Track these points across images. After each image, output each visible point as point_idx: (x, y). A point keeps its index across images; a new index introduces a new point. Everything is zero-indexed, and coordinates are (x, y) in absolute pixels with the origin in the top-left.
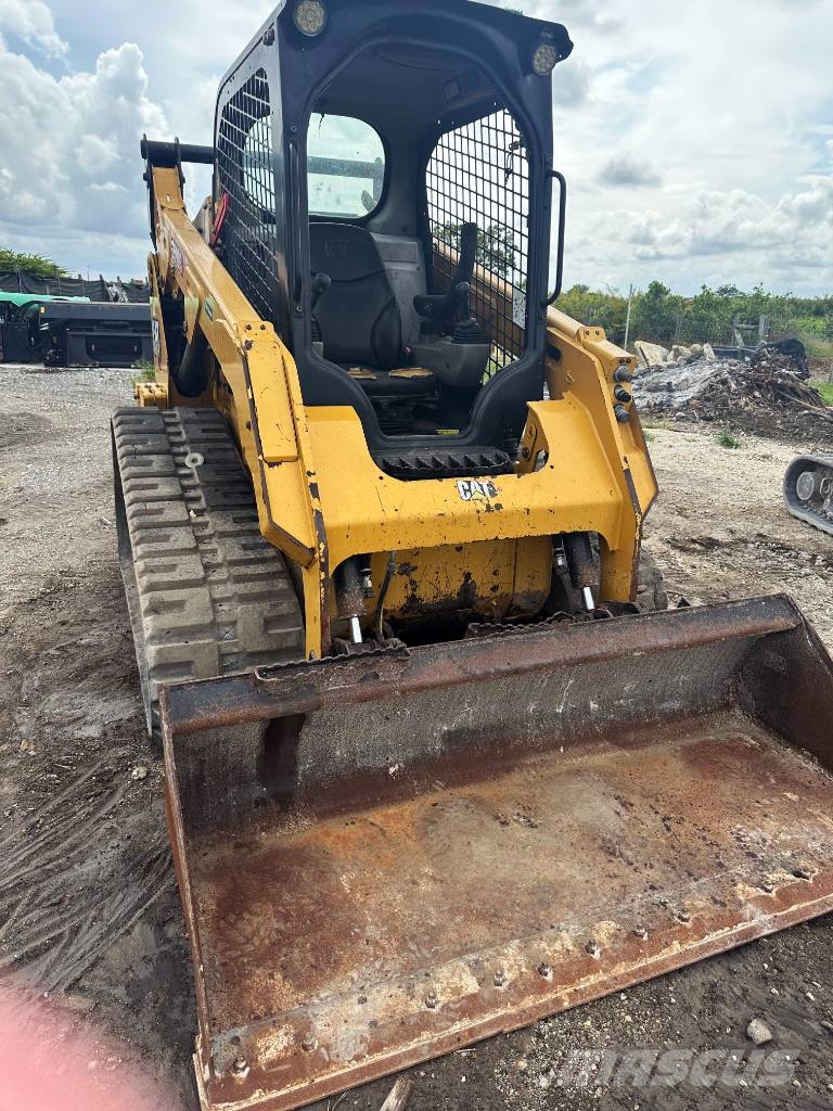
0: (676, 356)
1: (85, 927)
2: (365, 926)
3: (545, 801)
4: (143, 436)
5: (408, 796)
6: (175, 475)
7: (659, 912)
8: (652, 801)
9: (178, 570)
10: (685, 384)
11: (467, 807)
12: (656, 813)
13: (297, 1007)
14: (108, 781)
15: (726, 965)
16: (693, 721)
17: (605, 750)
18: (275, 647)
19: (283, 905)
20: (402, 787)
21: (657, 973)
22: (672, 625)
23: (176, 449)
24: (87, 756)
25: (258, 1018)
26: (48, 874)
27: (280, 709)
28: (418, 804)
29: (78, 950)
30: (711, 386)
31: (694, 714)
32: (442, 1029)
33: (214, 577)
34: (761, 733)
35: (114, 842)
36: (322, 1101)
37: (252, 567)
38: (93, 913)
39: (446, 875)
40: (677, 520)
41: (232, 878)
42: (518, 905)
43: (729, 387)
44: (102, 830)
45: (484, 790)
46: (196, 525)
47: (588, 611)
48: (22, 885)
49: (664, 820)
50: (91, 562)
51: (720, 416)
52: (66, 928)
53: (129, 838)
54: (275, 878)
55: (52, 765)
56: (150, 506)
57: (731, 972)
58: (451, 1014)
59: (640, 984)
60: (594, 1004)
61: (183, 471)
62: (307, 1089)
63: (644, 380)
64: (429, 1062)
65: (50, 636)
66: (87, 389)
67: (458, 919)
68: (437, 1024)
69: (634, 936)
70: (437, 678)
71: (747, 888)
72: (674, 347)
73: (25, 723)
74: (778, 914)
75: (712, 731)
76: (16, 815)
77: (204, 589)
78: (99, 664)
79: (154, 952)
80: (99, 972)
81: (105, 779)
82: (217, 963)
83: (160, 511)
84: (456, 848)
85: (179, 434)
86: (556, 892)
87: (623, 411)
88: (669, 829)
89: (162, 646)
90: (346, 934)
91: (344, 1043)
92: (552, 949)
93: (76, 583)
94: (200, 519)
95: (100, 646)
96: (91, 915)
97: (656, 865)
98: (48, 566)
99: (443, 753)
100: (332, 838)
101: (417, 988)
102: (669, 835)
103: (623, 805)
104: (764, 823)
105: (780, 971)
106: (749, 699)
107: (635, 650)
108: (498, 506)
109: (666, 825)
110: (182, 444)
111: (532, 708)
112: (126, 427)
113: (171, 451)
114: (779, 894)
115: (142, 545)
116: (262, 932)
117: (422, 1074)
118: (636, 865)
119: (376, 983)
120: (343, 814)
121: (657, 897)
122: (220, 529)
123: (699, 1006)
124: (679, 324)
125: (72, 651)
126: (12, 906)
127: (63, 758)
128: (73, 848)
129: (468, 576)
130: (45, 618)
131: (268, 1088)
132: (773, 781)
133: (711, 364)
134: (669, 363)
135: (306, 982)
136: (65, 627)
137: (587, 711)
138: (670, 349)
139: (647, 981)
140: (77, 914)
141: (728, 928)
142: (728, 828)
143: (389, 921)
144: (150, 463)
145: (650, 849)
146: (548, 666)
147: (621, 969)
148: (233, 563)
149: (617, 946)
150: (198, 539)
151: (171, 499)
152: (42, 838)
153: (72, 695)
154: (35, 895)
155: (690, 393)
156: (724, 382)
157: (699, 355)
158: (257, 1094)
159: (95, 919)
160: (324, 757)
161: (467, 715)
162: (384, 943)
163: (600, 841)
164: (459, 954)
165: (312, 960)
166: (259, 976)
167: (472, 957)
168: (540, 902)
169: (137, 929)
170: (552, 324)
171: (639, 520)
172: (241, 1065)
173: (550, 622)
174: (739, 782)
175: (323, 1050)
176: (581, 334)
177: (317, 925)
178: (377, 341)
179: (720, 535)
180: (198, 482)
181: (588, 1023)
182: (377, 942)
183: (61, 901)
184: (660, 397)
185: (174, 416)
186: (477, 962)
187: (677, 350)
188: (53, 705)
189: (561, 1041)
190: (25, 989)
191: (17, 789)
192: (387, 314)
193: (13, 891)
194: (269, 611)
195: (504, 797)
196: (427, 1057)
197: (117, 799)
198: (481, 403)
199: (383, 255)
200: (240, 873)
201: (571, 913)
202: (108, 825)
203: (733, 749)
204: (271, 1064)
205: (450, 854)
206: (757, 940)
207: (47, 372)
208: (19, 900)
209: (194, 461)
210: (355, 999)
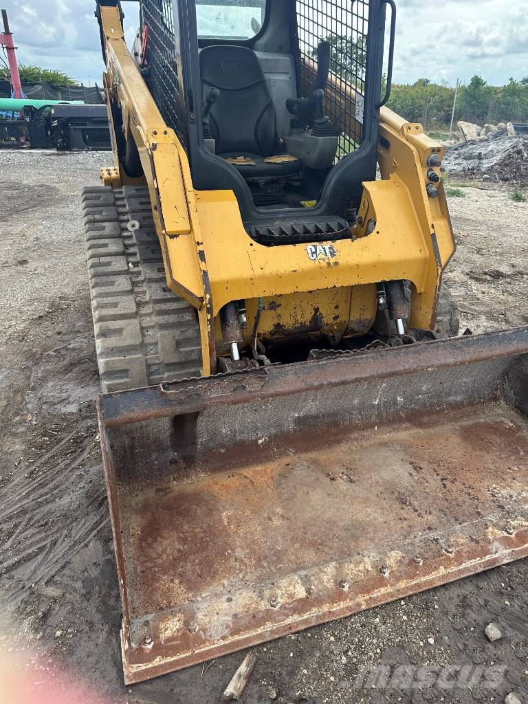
0: (486, 132)
1: (60, 541)
2: (235, 548)
3: (362, 464)
4: (100, 209)
5: (270, 458)
6: (120, 236)
7: (433, 546)
8: (435, 466)
9: (119, 306)
10: (491, 154)
11: (309, 467)
12: (438, 474)
13: (187, 602)
14: (81, 442)
15: (475, 582)
16: (470, 409)
17: (406, 429)
18: (183, 360)
19: (183, 533)
20: (267, 452)
21: (427, 588)
22: (458, 348)
23: (122, 218)
24: (68, 426)
25: (161, 609)
26: (40, 505)
27: (178, 410)
28: (276, 464)
29: (55, 556)
30: (509, 155)
31: (471, 404)
32: (280, 621)
33: (144, 311)
34: (517, 418)
35: (82, 485)
36: (198, 664)
37: (168, 304)
38: (65, 532)
39: (291, 514)
40: (476, 257)
41: (152, 512)
42: (337, 537)
43: (522, 156)
44: (74, 476)
45: (322, 456)
46: (133, 273)
47: (399, 336)
48: (24, 512)
49: (442, 480)
50: (79, 290)
51: (514, 178)
52: (48, 542)
53: (91, 482)
54: (179, 514)
55: (45, 432)
56: (102, 260)
57: (478, 588)
58: (286, 611)
59: (415, 594)
60: (381, 607)
61: (126, 234)
62: (190, 657)
63: (462, 151)
64: (270, 642)
65: (50, 342)
66: (83, 166)
67: (296, 546)
68: (277, 618)
69: (413, 562)
70: (286, 389)
71: (496, 531)
72: (486, 125)
73: (31, 401)
74: (515, 549)
75: (483, 416)
76: (22, 465)
77: (135, 320)
78: (80, 362)
79: (101, 560)
80: (66, 571)
81: (78, 442)
82: (139, 571)
83: (109, 264)
84: (299, 496)
85: (124, 206)
86: (364, 529)
87: (434, 189)
88: (445, 486)
89: (108, 359)
90: (222, 554)
91: (215, 628)
92: (357, 569)
93: (69, 306)
94: (136, 269)
95: (81, 349)
96: (64, 533)
97: (434, 512)
98: (52, 293)
99: (295, 431)
100: (218, 486)
101: (265, 593)
102: (445, 491)
103: (415, 469)
104: (512, 484)
105: (512, 589)
106: (511, 394)
107: (429, 367)
108: (336, 263)
109: (443, 484)
110: (126, 213)
111: (356, 401)
112: (89, 202)
113: (118, 220)
114: (517, 535)
115: (96, 289)
116: (168, 551)
117: (265, 649)
118: (420, 511)
119: (239, 589)
120: (227, 469)
121: (433, 535)
122: (148, 276)
123: (454, 611)
124: (491, 108)
125: (63, 352)
126: (16, 526)
127: (53, 427)
128: (56, 487)
129: (317, 310)
130: (48, 329)
131: (165, 655)
132: (522, 453)
133: (510, 138)
134: (481, 137)
135: (193, 586)
136: (60, 336)
137: (395, 403)
138: (482, 126)
139: (420, 593)
140: (56, 532)
141: (479, 558)
142: (487, 487)
143: (251, 545)
144: (104, 228)
145: (430, 500)
146: (365, 379)
147: (402, 584)
148: (157, 301)
149: (401, 569)
150: (134, 284)
151: (116, 254)
152: (37, 480)
153: (62, 383)
154: (31, 519)
155: (495, 160)
156: (519, 152)
157: (503, 132)
158: (158, 659)
159: (66, 536)
160: (214, 434)
161: (311, 407)
162: (246, 560)
163: (396, 494)
164: (295, 571)
165: (199, 571)
166: (164, 581)
167: (304, 573)
168: (352, 536)
169: (92, 544)
170: (383, 120)
171: (440, 271)
172: (148, 641)
173: (368, 348)
174: (498, 453)
175: (201, 632)
176: (405, 129)
177: (204, 547)
178: (259, 134)
179: (504, 269)
180: (135, 241)
181: (378, 620)
182: (242, 560)
183: (46, 523)
184: (472, 163)
185: (121, 193)
186: (306, 576)
187: (487, 128)
188: (50, 390)
189: (358, 632)
190: (20, 581)
191: (24, 447)
192: (266, 113)
193: (18, 515)
194: (179, 336)
195: (334, 460)
196: (269, 639)
197: (85, 455)
198: (329, 184)
199: (264, 68)
200: (157, 509)
201: (372, 545)
202: (78, 472)
203: (496, 429)
204: (168, 640)
205: (294, 499)
206: (499, 567)
207: (58, 155)
208: (21, 522)
209: (133, 226)
210: (225, 598)
